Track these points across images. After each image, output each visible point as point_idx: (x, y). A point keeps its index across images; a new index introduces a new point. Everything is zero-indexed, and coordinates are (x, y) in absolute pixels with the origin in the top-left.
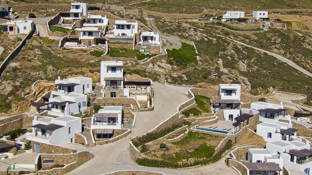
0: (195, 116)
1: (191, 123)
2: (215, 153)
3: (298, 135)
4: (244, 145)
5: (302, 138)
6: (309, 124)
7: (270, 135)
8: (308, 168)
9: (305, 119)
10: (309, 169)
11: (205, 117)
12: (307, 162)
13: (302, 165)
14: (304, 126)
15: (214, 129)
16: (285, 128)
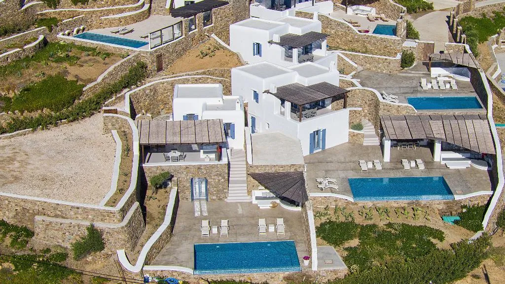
0: (76, 5)
1: (61, 21)
2: (84, 98)
3: (329, 48)
4: (182, 74)
5: (339, 56)
6: (370, 21)
7: (258, 49)
8: (321, 128)
9: (363, 11)
10: (324, 131)
11: (108, 6)
12: (327, 112)
13: (301, 123)
14: (348, 27)
15: (122, 37)
16: (298, 31)
